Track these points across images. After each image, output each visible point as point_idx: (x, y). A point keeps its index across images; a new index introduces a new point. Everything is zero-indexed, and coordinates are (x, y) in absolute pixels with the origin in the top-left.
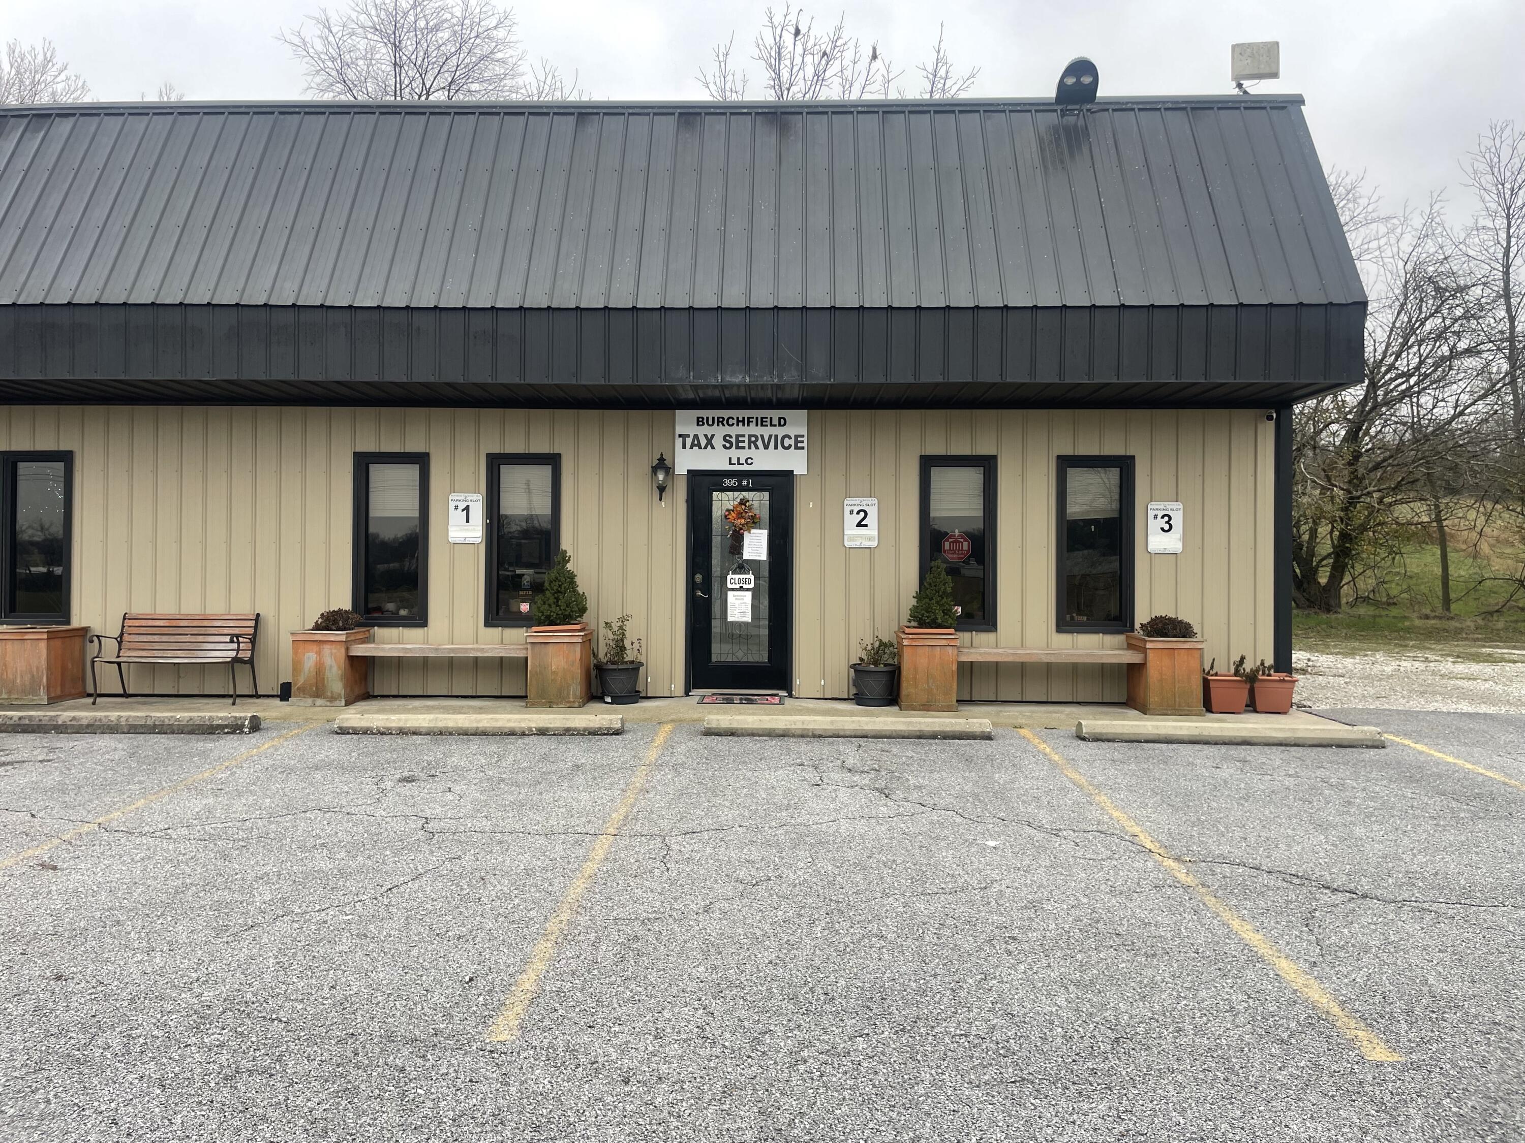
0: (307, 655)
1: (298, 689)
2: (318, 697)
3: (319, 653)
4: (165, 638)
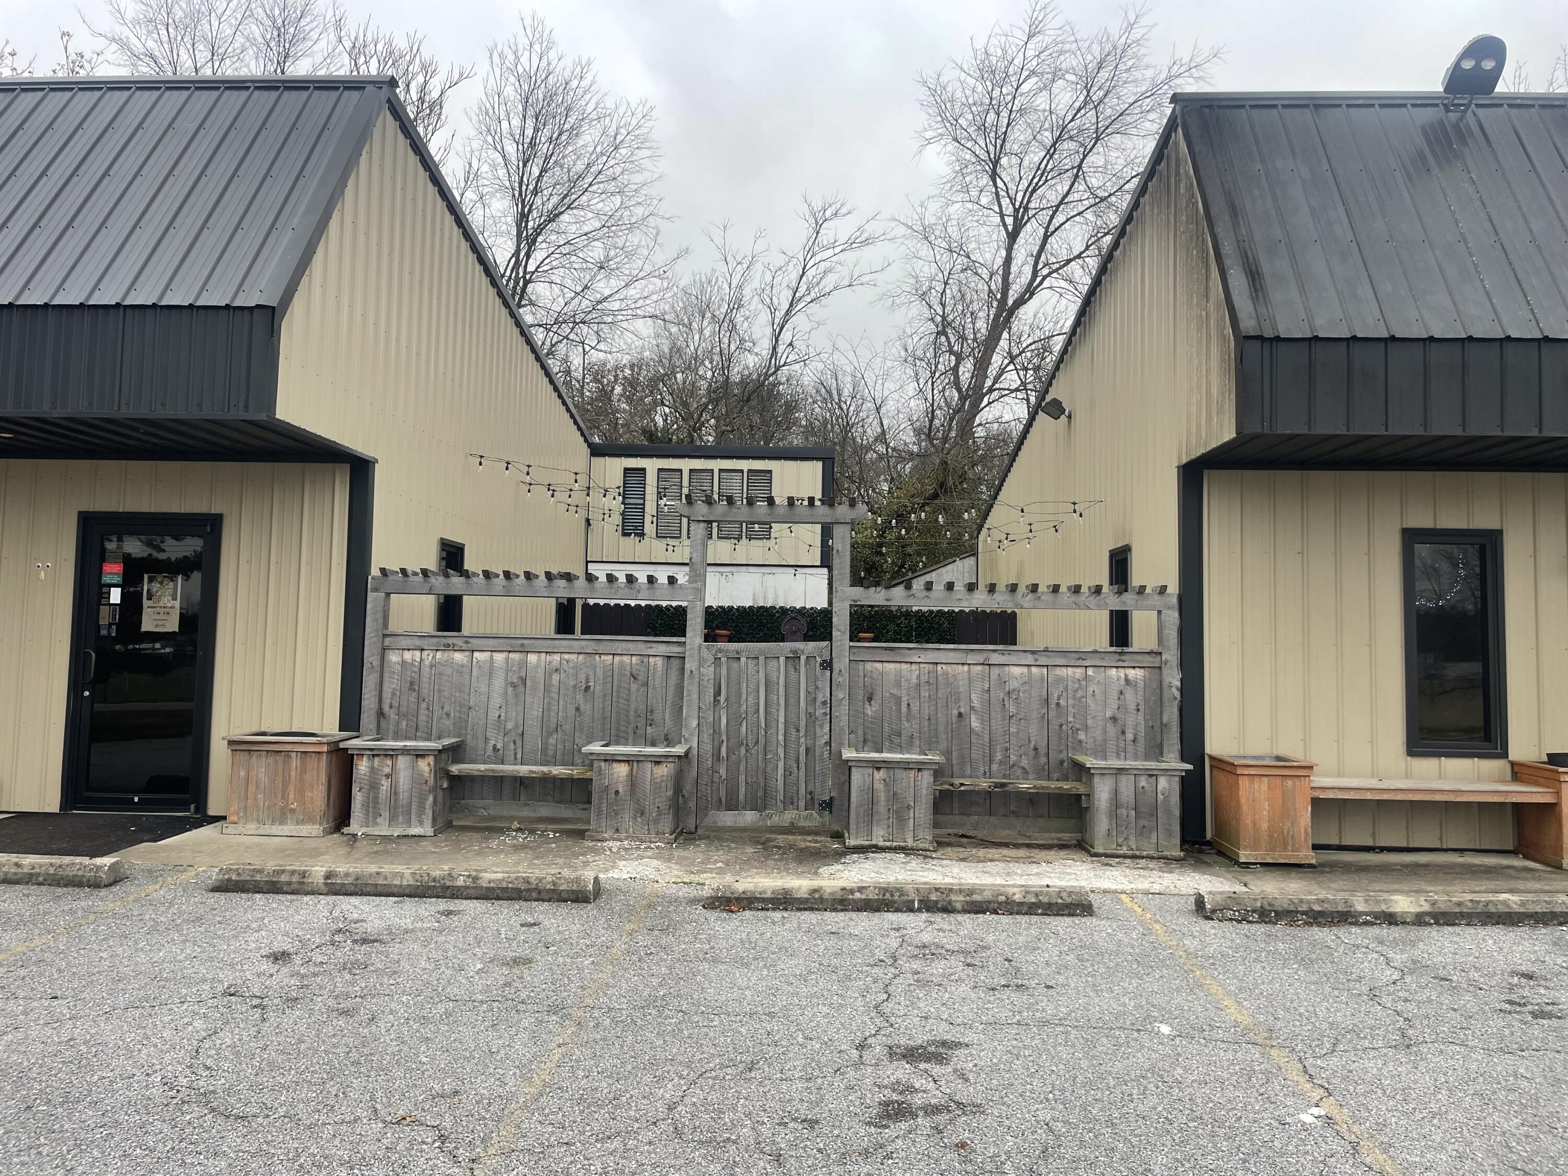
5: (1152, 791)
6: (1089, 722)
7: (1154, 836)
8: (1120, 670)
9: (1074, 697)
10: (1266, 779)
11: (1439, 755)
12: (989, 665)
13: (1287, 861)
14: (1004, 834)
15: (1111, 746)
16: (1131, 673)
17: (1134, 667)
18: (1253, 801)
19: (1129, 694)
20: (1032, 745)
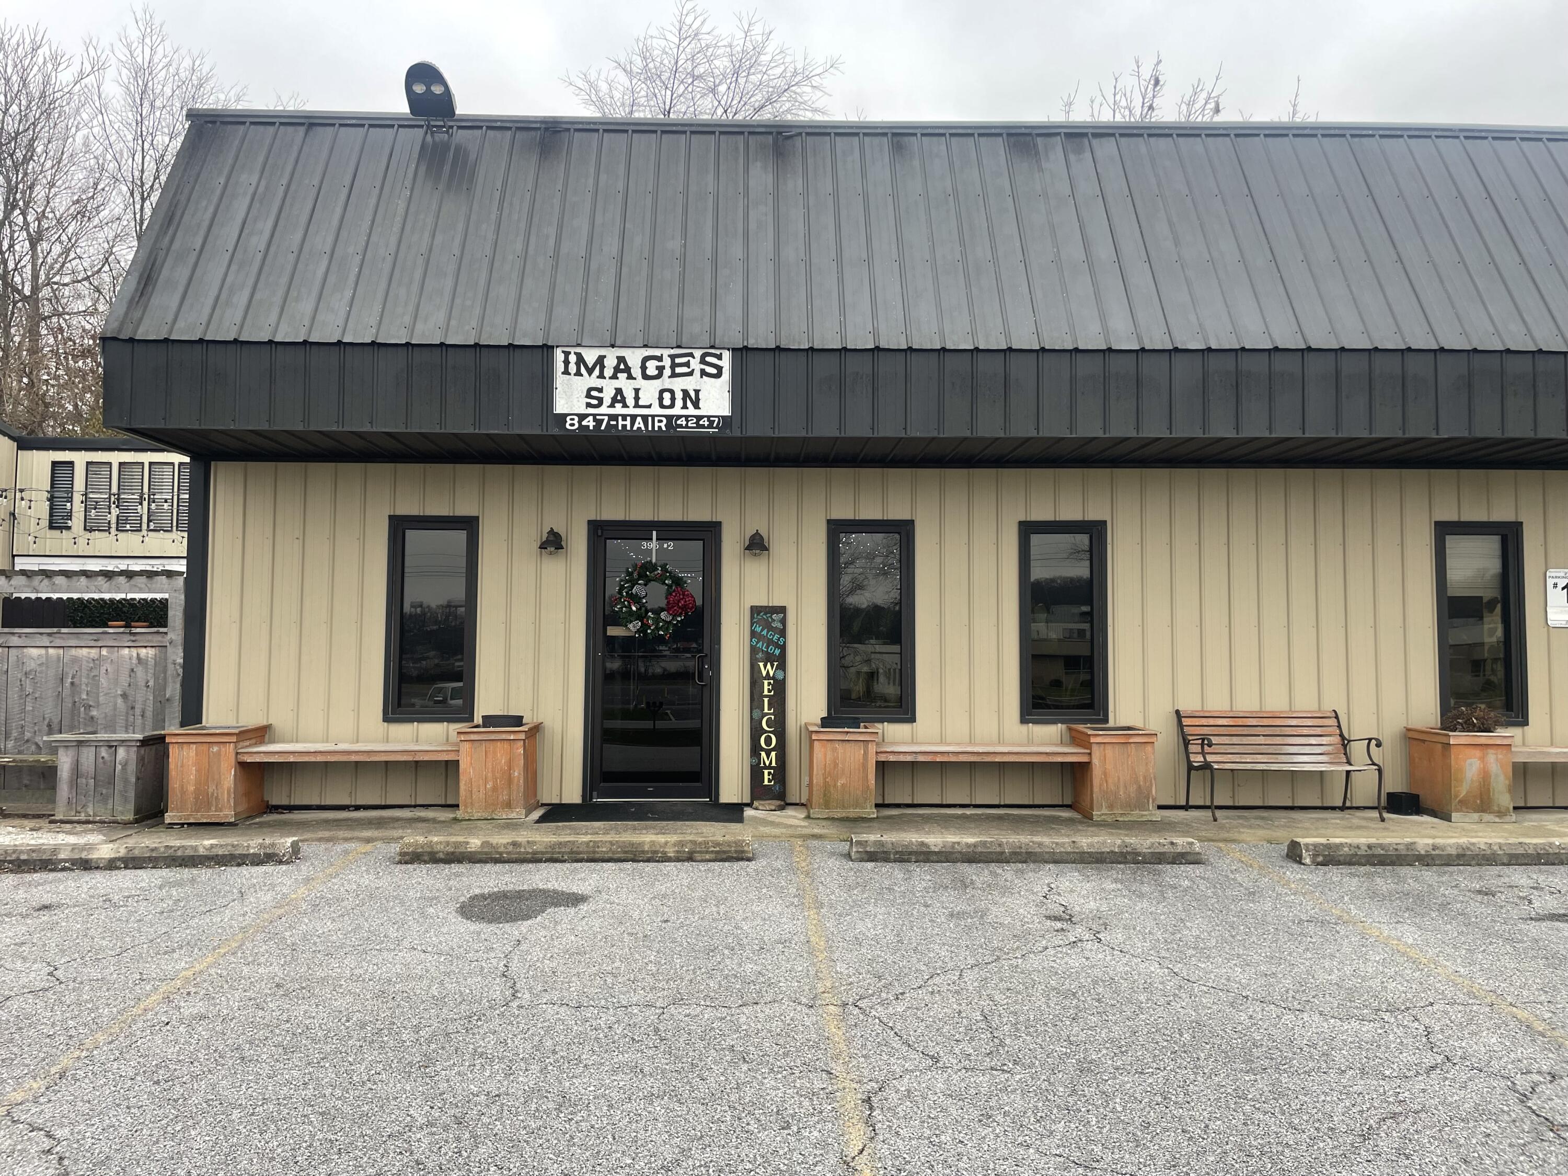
0: (1469, 761)
1: (1460, 801)
2: (1483, 811)
3: (1482, 759)
4: (1235, 740)
5: (111, 761)
6: (101, 699)
7: (111, 802)
8: (132, 649)
9: (88, 677)
10: (194, 746)
11: (411, 721)
12: (9, 647)
13: (208, 821)
14: (21, 807)
15: (121, 721)
16: (143, 652)
17: (146, 647)
18: (182, 766)
19: (140, 671)
20: (46, 722)
